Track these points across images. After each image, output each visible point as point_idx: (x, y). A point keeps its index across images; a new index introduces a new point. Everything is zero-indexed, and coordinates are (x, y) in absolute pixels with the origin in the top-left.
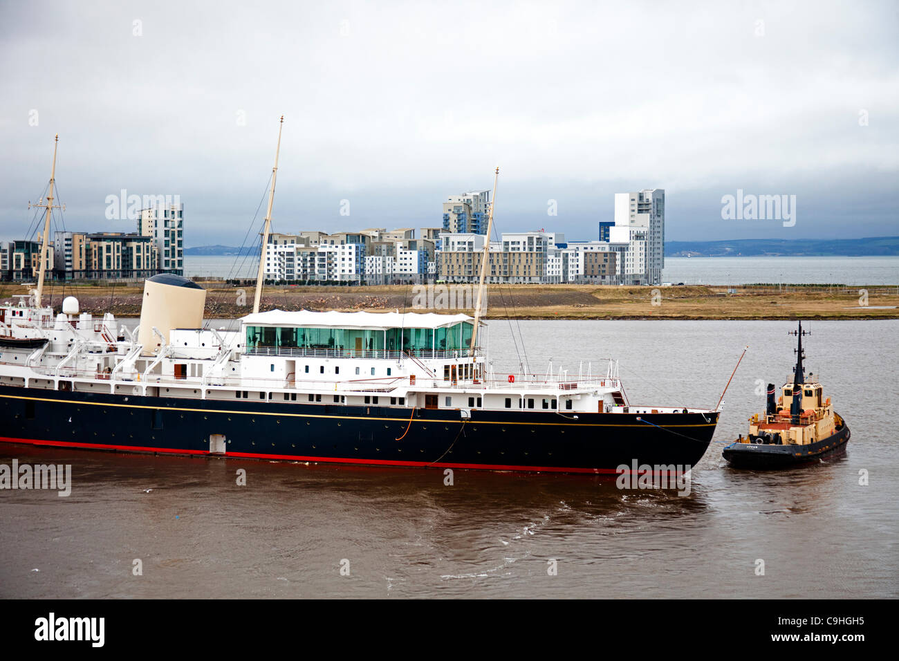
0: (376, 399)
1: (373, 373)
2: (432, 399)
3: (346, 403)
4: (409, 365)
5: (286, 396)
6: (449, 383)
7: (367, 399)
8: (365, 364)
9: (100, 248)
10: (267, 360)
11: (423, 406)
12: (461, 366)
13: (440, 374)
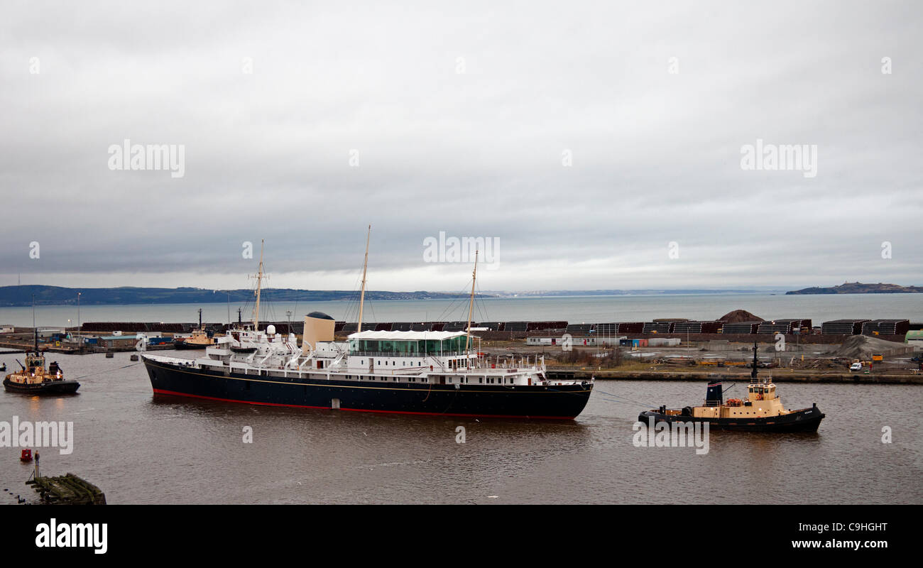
0: (414, 379)
1: (411, 365)
2: (443, 378)
3: (398, 381)
4: (430, 360)
5: (370, 377)
6: (452, 370)
7: (410, 379)
8: (408, 360)
10: (360, 358)
11: (439, 383)
12: (459, 360)
13: (447, 364)
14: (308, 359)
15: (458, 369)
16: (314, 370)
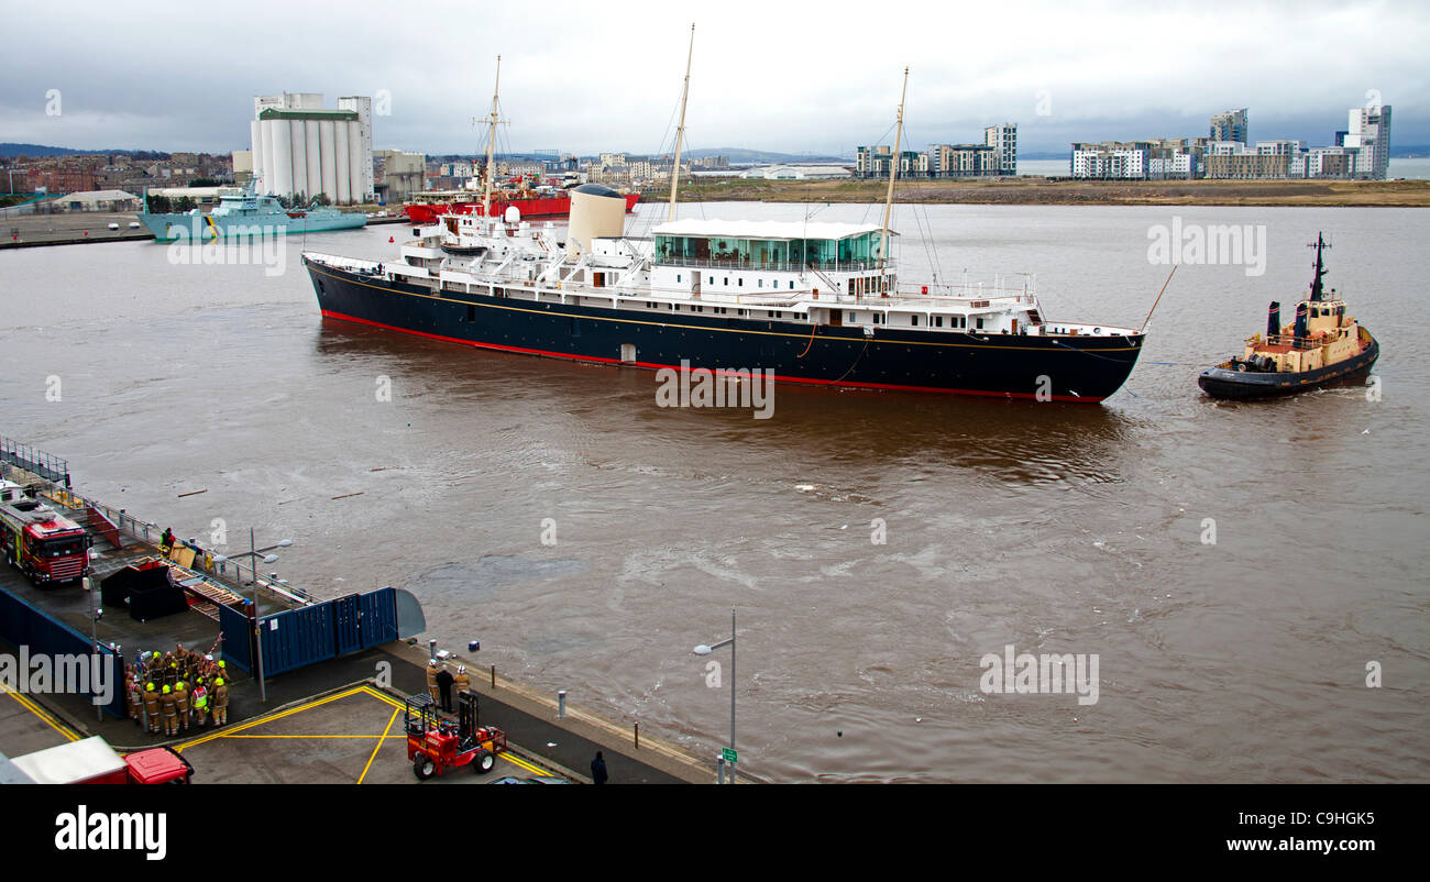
0: (779, 314)
1: (775, 286)
2: (836, 314)
3: (748, 317)
4: (812, 279)
5: (693, 308)
6: (854, 298)
7: (771, 313)
8: (768, 277)
9: (959, 156)
10: (675, 271)
11: (828, 322)
12: (867, 279)
13: (845, 288)
14: (577, 269)
15: (865, 297)
16: (588, 290)
